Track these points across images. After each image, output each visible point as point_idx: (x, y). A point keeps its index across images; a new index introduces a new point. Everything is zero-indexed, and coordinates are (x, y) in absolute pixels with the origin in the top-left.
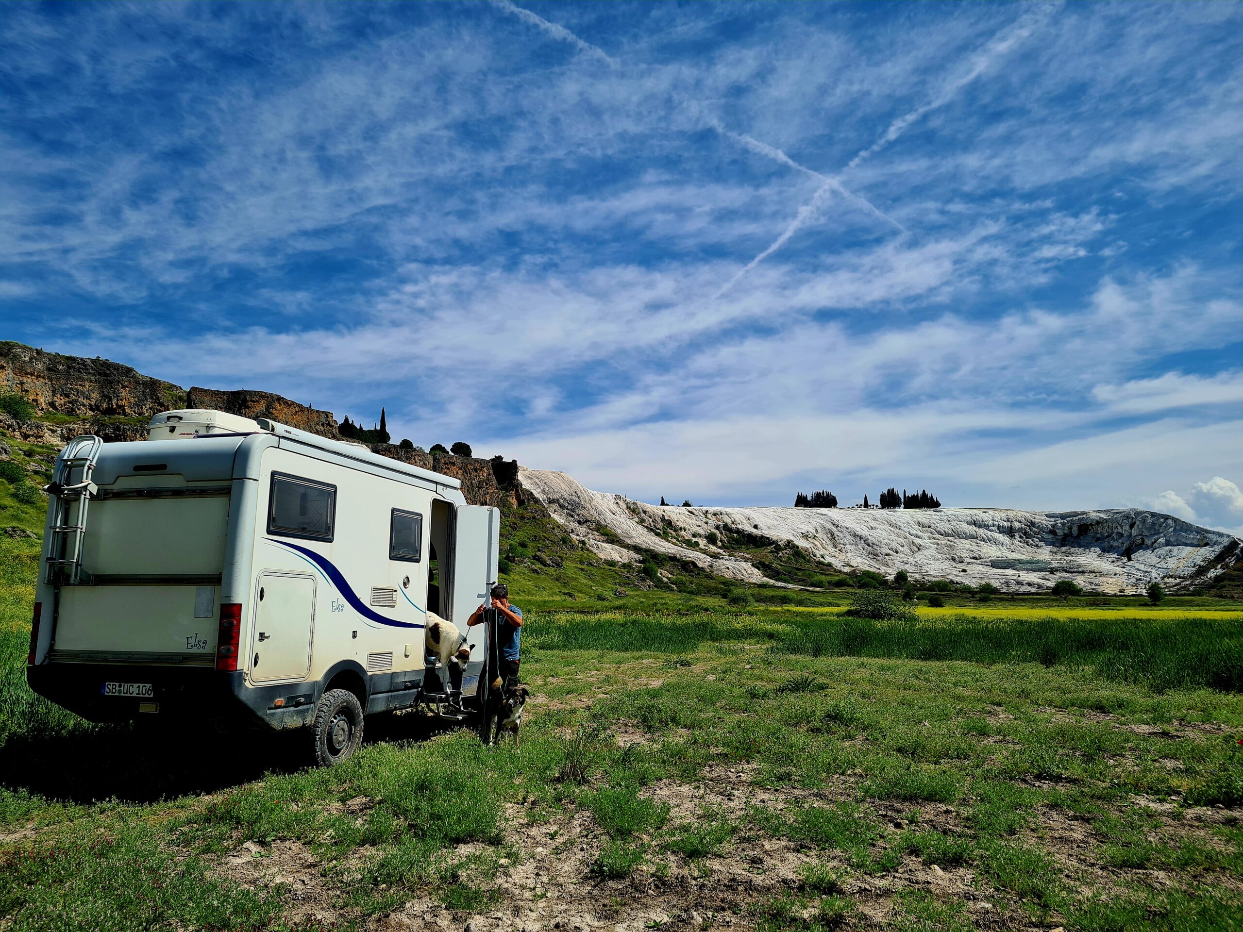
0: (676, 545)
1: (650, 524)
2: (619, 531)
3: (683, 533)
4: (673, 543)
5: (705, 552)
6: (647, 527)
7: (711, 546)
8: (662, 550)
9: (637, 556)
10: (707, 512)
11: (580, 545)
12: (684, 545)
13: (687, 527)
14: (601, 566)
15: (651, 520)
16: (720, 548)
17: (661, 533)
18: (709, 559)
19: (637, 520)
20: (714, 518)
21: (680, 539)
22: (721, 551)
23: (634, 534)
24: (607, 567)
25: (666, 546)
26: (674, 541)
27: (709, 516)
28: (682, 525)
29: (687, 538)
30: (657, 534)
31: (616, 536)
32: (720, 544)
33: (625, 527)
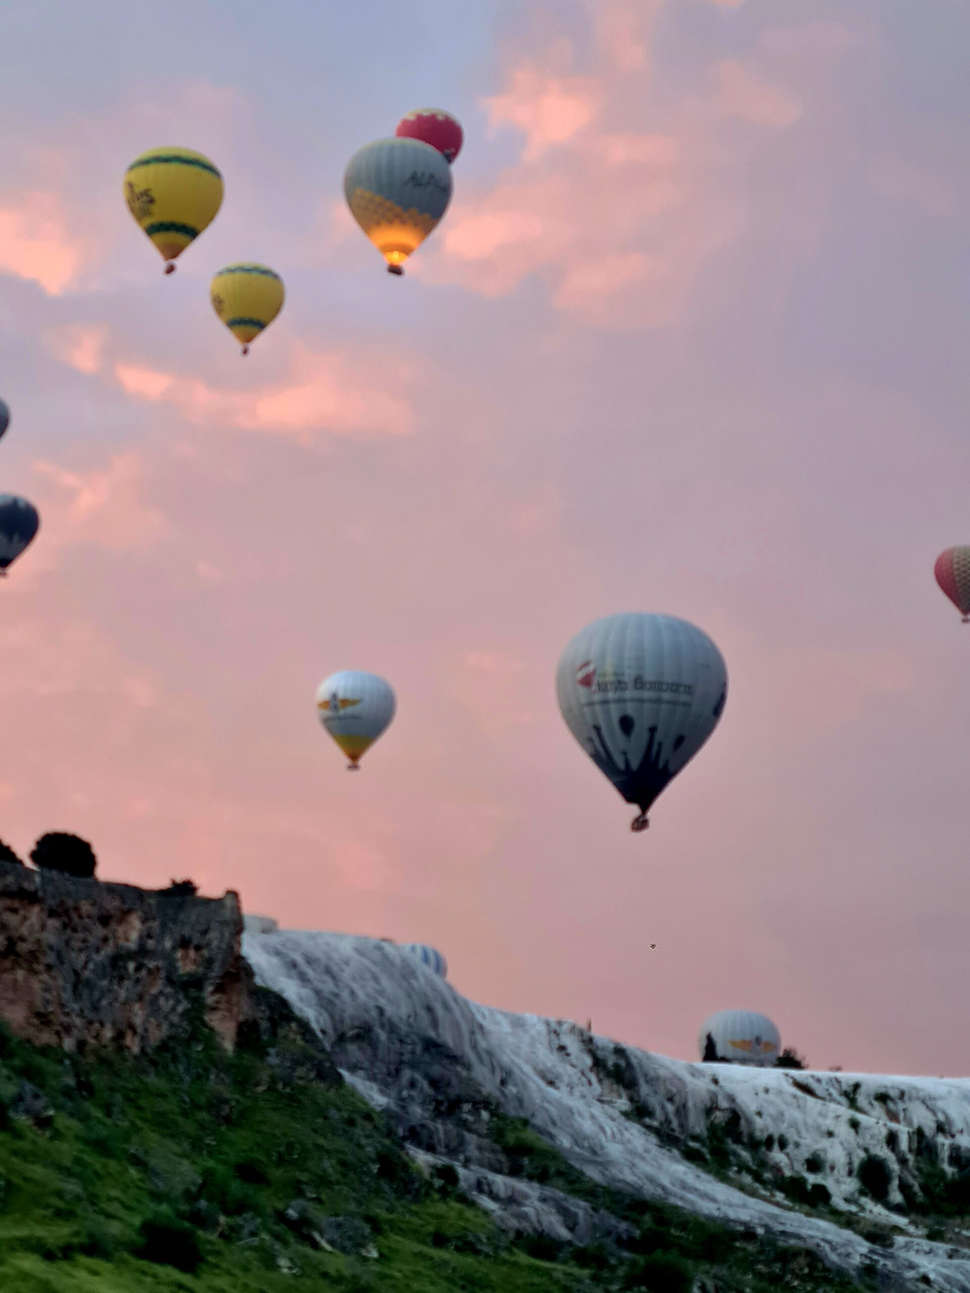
0: (753, 1194)
1: (668, 1121)
2: (565, 1142)
3: (777, 1156)
4: (742, 1188)
5: (848, 1221)
6: (657, 1132)
7: (867, 1202)
8: (707, 1208)
9: (623, 1226)
10: (857, 1086)
11: (438, 1183)
12: (780, 1196)
13: (792, 1136)
14: (504, 1255)
15: (670, 1108)
16: (897, 1209)
17: (705, 1151)
18: (863, 1246)
19: (623, 1103)
20: (878, 1110)
21: (767, 1175)
22: (901, 1221)
23: (614, 1150)
24: (523, 1258)
25: (720, 1197)
26: (747, 1179)
27: (862, 1101)
28: (775, 1130)
29: (788, 1173)
30: (691, 1156)
31: (554, 1154)
32: (896, 1197)
33: (588, 1127)
